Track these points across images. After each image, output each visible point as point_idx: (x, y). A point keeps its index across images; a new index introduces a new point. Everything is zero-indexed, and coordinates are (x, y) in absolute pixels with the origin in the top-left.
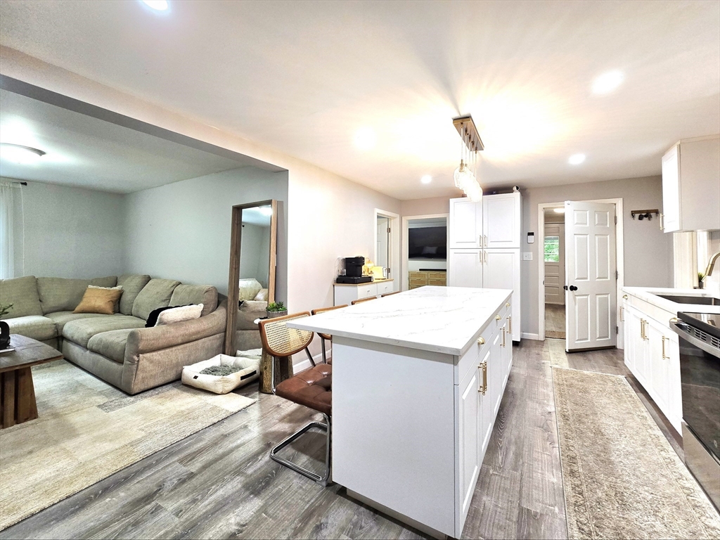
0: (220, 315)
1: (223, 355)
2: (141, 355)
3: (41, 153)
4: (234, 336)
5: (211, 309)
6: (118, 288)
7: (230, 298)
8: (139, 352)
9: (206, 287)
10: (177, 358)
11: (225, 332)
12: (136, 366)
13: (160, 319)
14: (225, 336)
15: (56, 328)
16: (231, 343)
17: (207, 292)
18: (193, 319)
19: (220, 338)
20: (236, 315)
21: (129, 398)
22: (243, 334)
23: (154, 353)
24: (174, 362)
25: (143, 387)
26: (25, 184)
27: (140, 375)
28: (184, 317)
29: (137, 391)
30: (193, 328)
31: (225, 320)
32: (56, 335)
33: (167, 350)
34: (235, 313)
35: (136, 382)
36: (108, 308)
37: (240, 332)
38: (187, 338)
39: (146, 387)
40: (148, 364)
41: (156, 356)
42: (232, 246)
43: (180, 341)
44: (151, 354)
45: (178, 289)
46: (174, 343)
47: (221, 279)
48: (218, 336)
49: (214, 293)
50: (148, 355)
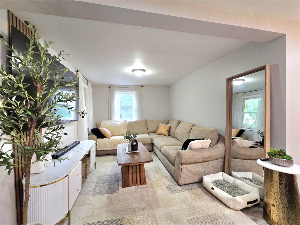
0: (220, 148)
1: (223, 173)
2: (183, 165)
3: (144, 71)
4: (230, 162)
5: (215, 143)
6: (169, 125)
7: (227, 138)
8: (182, 164)
9: (212, 130)
10: (199, 170)
11: (224, 158)
12: (181, 170)
13: (190, 146)
14: (224, 161)
15: (152, 140)
16: (229, 166)
17: (212, 132)
18: (206, 148)
19: (221, 162)
20: (231, 149)
21: (178, 187)
22: (234, 161)
23: (188, 165)
24: (198, 172)
25: (184, 183)
26: (142, 87)
27: (183, 176)
28: (201, 147)
29: (182, 184)
30: (207, 154)
31: (224, 151)
32: (152, 143)
33: (194, 165)
34: (230, 148)
35: (181, 179)
36: (166, 133)
37: (232, 159)
38: (204, 160)
39: (186, 183)
40: (186, 170)
41: (190, 167)
42: (227, 105)
43: (200, 161)
44: (187, 165)
45: (194, 128)
46: (198, 161)
47: (221, 125)
48: (220, 160)
49: (216, 134)
50: (185, 166)
